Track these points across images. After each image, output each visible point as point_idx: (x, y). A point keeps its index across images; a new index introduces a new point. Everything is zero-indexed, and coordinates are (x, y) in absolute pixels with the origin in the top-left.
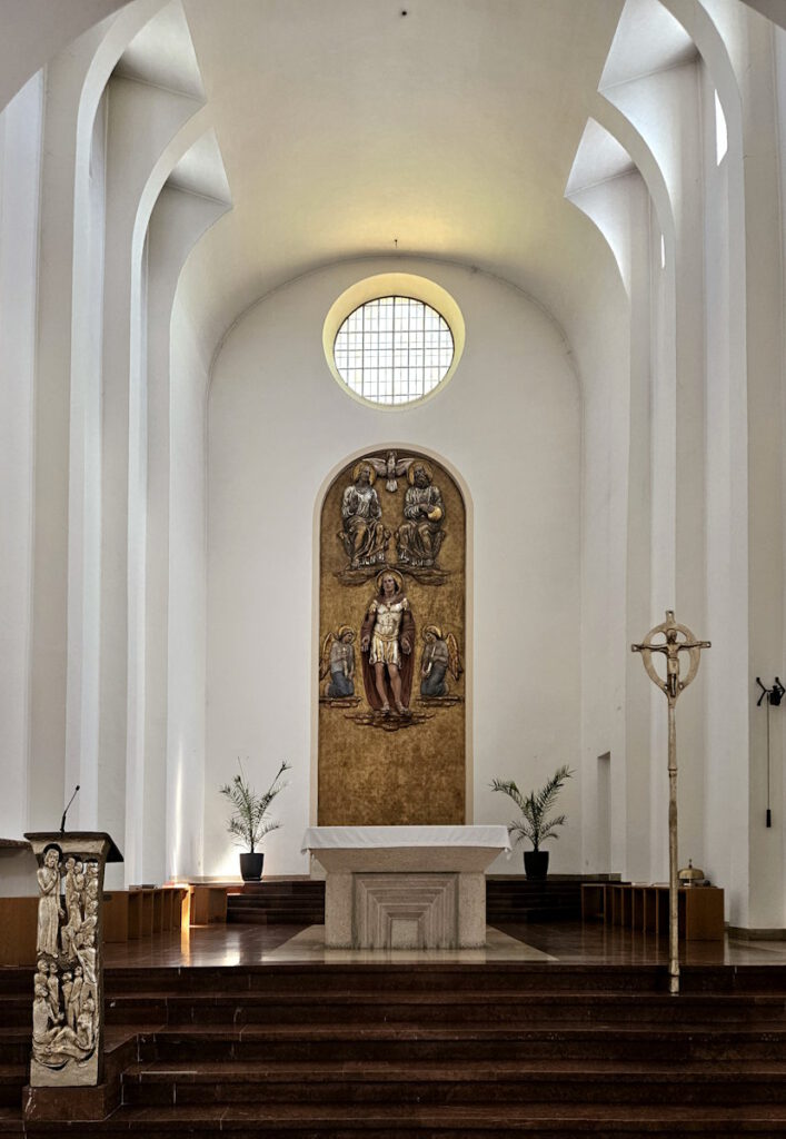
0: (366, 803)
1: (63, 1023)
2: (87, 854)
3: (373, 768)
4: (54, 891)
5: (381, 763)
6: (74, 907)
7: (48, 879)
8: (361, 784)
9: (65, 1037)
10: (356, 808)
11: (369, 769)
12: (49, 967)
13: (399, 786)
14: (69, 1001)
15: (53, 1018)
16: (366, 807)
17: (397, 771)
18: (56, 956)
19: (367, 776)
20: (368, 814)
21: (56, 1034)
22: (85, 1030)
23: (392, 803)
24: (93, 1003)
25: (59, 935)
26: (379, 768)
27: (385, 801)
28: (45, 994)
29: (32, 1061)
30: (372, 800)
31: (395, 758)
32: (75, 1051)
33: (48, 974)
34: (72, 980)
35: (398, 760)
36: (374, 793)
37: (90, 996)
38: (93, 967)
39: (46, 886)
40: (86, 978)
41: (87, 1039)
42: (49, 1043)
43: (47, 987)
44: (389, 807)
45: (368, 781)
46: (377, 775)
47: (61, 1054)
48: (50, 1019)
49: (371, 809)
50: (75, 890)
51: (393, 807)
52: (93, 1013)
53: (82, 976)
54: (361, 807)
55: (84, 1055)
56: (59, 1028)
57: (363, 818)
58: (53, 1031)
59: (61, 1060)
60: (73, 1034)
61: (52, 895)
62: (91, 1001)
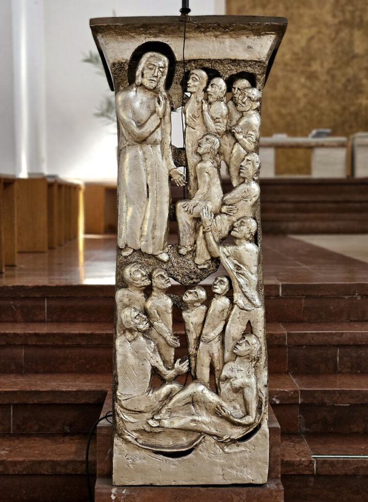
0: (303, 80)
1: (187, 378)
2: (235, 62)
3: (314, 31)
4: (158, 136)
5: (326, 24)
6: (208, 165)
7: (144, 113)
8: (295, 54)
9: (193, 401)
10: (287, 88)
11: (307, 32)
12: (150, 277)
13: (355, 56)
14: (198, 339)
15: (162, 368)
16: (304, 86)
17: (352, 35)
18: (165, 257)
19: (303, 43)
20: (305, 95)
21: (169, 396)
22: (239, 390)
23: (344, 80)
24: (257, 344)
25: (173, 218)
26: (324, 30)
27: (333, 77)
28: (144, 326)
29: (117, 441)
30: (312, 76)
31: (348, 16)
32: (215, 425)
33: (148, 291)
34: (207, 303)
35: (353, 18)
36: (315, 66)
37: (249, 329)
38: (254, 278)
39: (140, 125)
40: (238, 298)
41: (246, 404)
42: (159, 412)
43: (146, 312)
44: (339, 86)
45: (307, 49)
46: (320, 41)
47: (185, 430)
48: (155, 371)
49: (310, 89)
50: (207, 132)
51: (345, 86)
52: (258, 360)
53: (230, 294)
54: (295, 86)
55: (237, 433)
56: (175, 386)
57: (298, 101)
58: (165, 389)
59: (184, 440)
60: (211, 397)
61: (155, 143)
62: (252, 340)
